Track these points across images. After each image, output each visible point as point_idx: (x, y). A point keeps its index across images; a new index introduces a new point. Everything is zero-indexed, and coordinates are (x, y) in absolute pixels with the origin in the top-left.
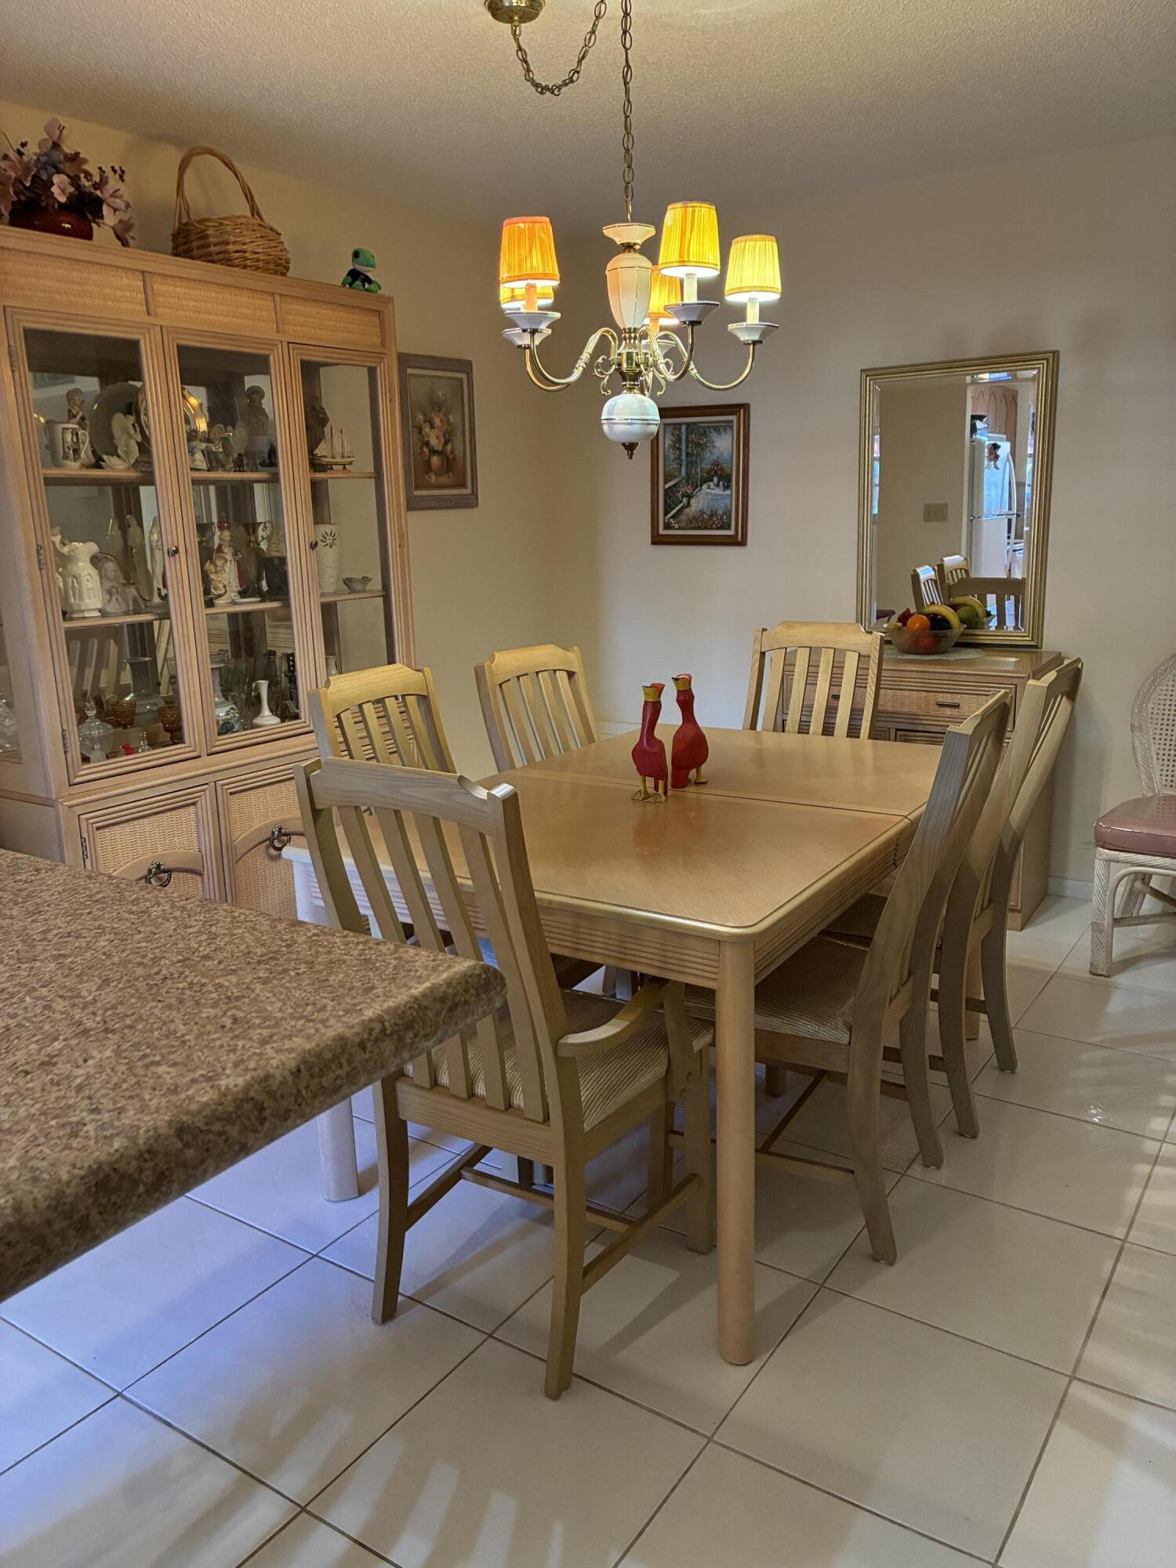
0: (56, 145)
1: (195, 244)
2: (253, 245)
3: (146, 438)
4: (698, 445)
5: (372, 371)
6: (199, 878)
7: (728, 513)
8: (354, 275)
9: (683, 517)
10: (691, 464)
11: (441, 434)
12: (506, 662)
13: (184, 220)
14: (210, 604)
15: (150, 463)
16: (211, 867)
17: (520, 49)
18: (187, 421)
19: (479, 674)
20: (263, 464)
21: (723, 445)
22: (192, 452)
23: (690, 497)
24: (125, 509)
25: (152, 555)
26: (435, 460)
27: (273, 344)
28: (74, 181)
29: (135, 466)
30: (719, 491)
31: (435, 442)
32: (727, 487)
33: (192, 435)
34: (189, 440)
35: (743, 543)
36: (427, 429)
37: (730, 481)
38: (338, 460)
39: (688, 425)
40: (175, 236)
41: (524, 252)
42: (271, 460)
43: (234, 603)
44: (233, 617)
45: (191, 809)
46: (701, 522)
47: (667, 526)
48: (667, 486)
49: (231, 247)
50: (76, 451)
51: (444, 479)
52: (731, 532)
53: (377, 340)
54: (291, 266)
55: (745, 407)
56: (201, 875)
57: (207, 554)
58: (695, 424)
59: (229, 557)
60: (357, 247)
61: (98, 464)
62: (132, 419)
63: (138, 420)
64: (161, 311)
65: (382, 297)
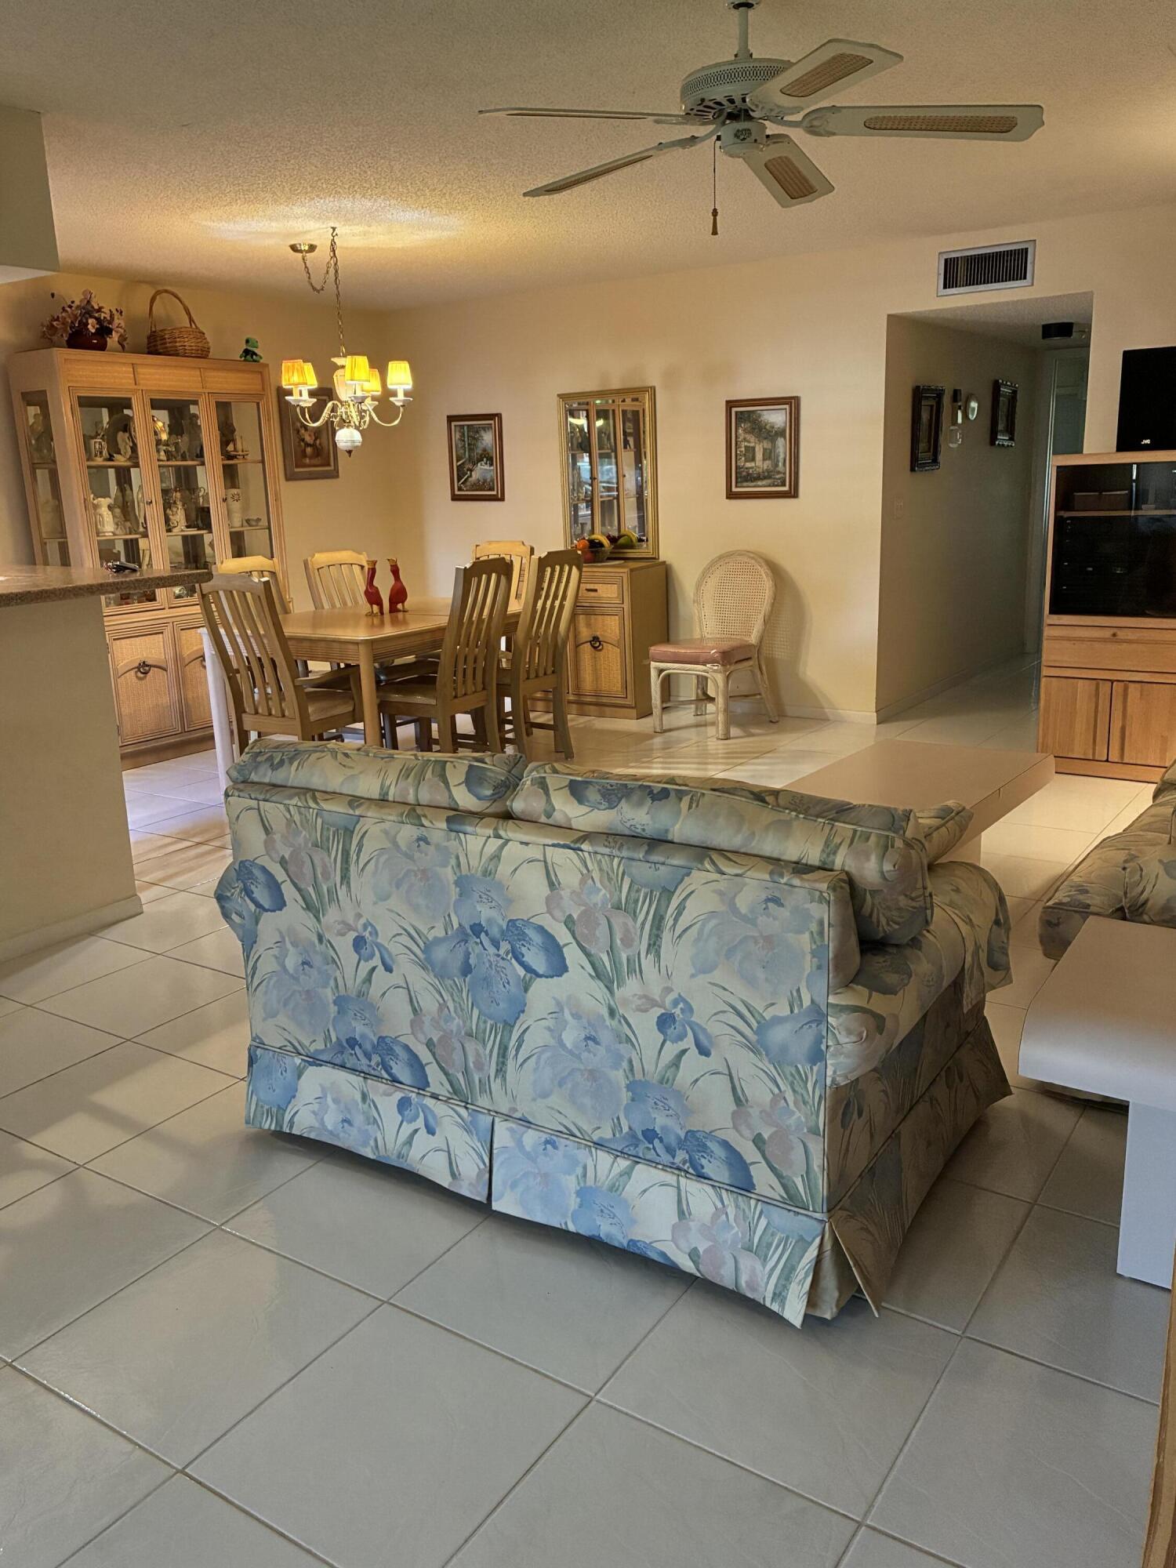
0: (88, 302)
1: (159, 342)
2: (190, 344)
3: (135, 445)
4: (474, 438)
5: (258, 404)
6: (165, 672)
7: (493, 481)
8: (247, 352)
9: (468, 484)
10: (470, 450)
11: (312, 434)
12: (321, 558)
13: (153, 329)
14: (169, 530)
15: (137, 458)
16: (171, 666)
17: (306, 267)
18: (156, 433)
19: (306, 563)
20: (197, 456)
21: (488, 438)
22: (158, 451)
23: (471, 471)
24: (123, 480)
25: (139, 506)
26: (309, 450)
27: (200, 395)
28: (98, 320)
29: (130, 459)
30: (487, 467)
31: (308, 439)
32: (491, 465)
33: (159, 442)
34: (157, 445)
35: (502, 499)
36: (303, 431)
37: (492, 461)
38: (240, 453)
39: (468, 426)
40: (149, 338)
41: (291, 374)
42: (201, 455)
43: (182, 531)
44: (185, 538)
45: (161, 635)
46: (478, 486)
47: (460, 489)
48: (459, 463)
49: (178, 344)
50: (101, 453)
51: (316, 461)
52: (494, 493)
53: (259, 387)
54: (211, 350)
55: (499, 416)
56: (166, 671)
57: (168, 505)
58: (472, 425)
59: (180, 507)
60: (248, 336)
61: (111, 459)
62: (127, 435)
63: (131, 435)
64: (141, 382)
65: (262, 364)
